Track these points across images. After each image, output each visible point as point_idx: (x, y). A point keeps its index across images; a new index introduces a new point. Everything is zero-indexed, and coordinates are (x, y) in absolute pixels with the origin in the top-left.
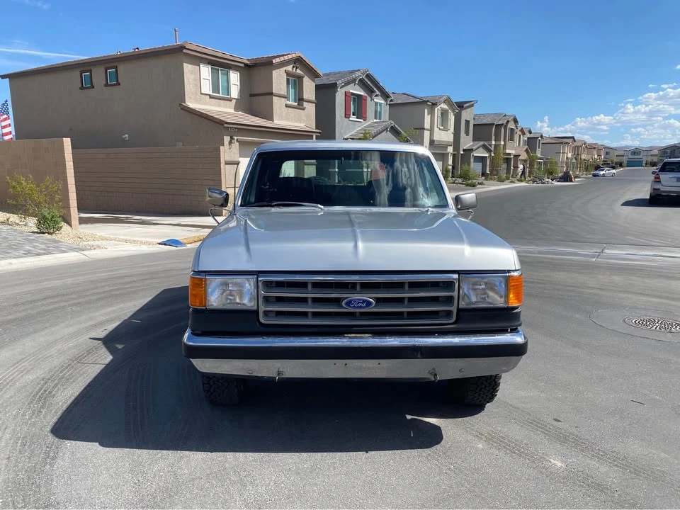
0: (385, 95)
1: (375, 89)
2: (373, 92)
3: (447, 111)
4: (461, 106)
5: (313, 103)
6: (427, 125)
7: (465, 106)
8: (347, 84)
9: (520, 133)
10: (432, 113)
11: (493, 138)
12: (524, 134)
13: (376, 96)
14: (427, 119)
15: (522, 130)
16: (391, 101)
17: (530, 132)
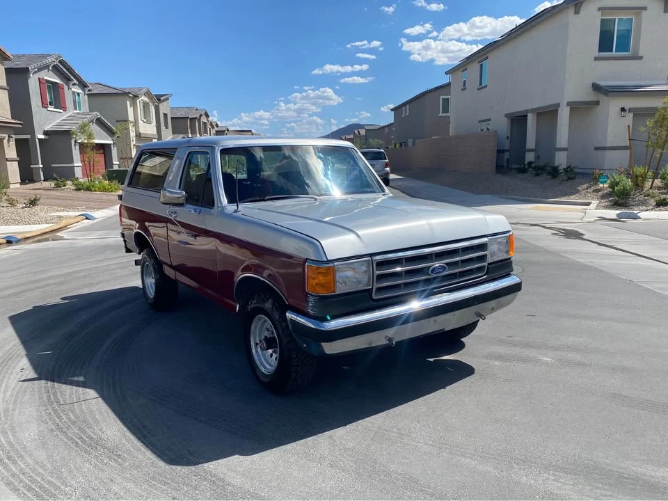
0: (83, 85)
1: (72, 77)
2: (70, 80)
3: (148, 104)
4: (159, 99)
5: (5, 89)
6: (131, 118)
7: (162, 98)
8: (40, 69)
9: (210, 126)
10: (134, 105)
11: (189, 131)
12: (213, 128)
13: (74, 84)
14: (130, 110)
15: (211, 124)
16: (89, 91)
17: (217, 126)
